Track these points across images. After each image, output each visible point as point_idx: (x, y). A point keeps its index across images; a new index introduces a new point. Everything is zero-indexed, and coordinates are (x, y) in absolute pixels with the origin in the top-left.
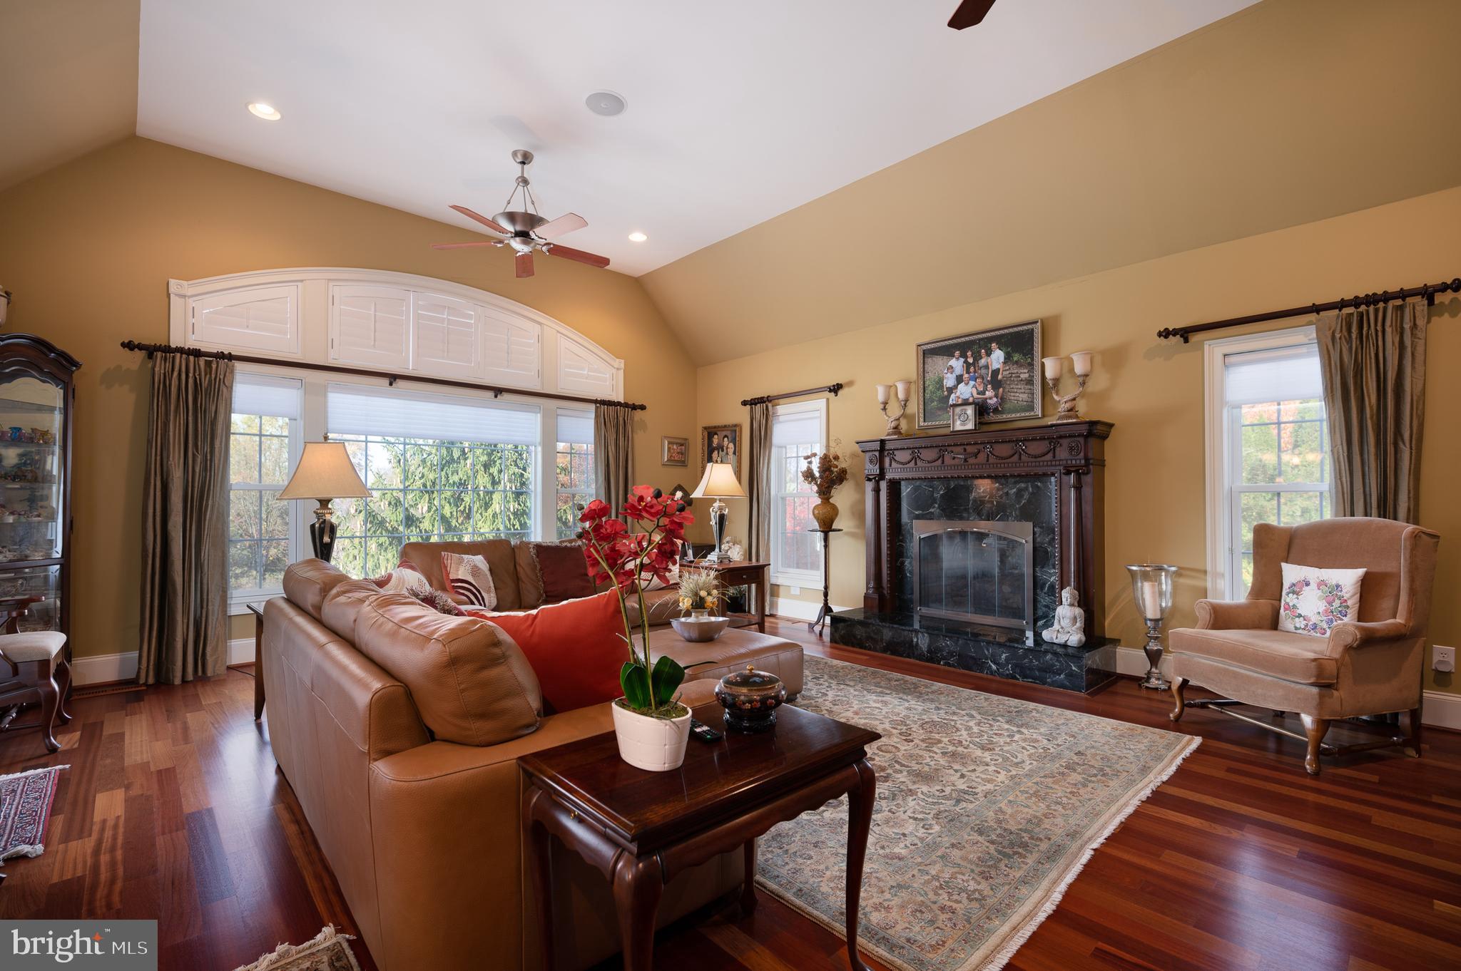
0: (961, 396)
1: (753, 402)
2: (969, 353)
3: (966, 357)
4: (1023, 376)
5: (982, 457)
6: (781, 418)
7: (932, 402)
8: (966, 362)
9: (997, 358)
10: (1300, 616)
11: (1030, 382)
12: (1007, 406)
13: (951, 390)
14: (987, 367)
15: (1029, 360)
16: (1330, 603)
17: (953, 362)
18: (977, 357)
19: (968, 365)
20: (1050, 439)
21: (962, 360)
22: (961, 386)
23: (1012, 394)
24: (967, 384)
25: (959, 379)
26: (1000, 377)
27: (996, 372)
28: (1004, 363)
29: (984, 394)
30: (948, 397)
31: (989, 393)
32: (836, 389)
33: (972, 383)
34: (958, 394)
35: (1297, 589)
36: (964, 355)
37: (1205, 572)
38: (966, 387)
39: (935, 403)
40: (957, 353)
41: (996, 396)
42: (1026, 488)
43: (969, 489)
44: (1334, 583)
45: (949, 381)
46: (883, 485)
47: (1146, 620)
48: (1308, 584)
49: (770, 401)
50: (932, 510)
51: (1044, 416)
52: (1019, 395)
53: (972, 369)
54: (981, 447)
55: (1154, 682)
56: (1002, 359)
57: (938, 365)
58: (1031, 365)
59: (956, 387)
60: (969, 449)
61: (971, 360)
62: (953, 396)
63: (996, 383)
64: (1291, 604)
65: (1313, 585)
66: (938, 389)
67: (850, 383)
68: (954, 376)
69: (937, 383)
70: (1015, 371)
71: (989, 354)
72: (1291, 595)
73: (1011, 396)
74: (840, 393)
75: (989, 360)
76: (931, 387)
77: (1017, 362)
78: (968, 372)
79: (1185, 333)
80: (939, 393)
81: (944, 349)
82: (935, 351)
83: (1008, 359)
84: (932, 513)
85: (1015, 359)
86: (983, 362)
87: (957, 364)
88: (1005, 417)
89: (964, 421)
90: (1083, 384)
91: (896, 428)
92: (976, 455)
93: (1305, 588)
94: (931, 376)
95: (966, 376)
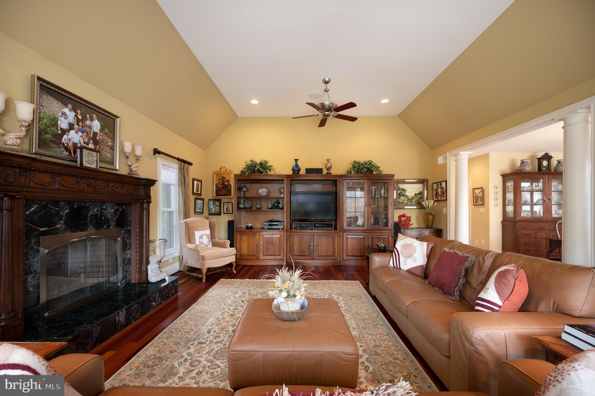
0: (72, 140)
2: (78, 111)
4: (109, 143)
7: (47, 133)
8: (76, 116)
10: (204, 244)
11: (113, 148)
13: (64, 132)
14: (90, 127)
15: (112, 136)
16: (208, 239)
17: (66, 110)
18: (84, 118)
19: (78, 121)
21: (73, 114)
22: (72, 132)
23: (104, 152)
24: (77, 133)
25: (71, 127)
26: (98, 138)
27: (95, 134)
28: (100, 131)
29: (88, 144)
30: (61, 136)
31: (91, 146)
33: (80, 133)
34: (70, 137)
35: (201, 237)
36: (74, 110)
38: (76, 135)
39: (49, 136)
40: (70, 106)
41: (95, 149)
42: (118, 209)
43: (88, 209)
44: (208, 234)
45: (63, 124)
46: (19, 204)
48: (203, 235)
50: (58, 226)
52: (107, 154)
53: (80, 124)
56: (99, 128)
57: (53, 105)
58: (114, 139)
59: (68, 131)
61: (80, 117)
62: (65, 137)
63: (95, 141)
64: (201, 241)
65: (204, 235)
66: (53, 126)
68: (67, 122)
69: (52, 120)
70: (106, 139)
71: (92, 120)
72: (200, 239)
75: (92, 124)
76: (45, 120)
77: (106, 134)
78: (78, 124)
79: (156, 152)
82: (47, 90)
83: (102, 129)
84: (58, 228)
85: (106, 131)
86: (88, 122)
87: (70, 114)
89: (91, 162)
90: (139, 160)
93: (203, 236)
94: (47, 112)
95: (76, 126)
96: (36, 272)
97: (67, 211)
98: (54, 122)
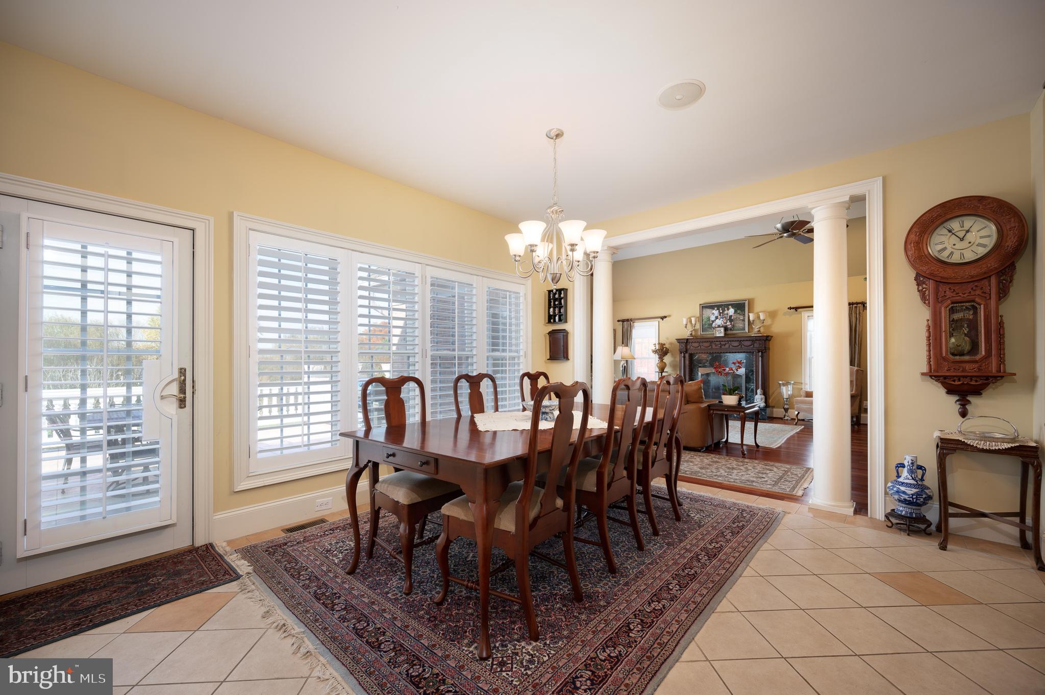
0: (717, 324)
1: (623, 321)
2: (720, 309)
3: (719, 310)
4: (741, 318)
5: (727, 346)
6: (636, 328)
9: (731, 311)
11: (744, 320)
12: (735, 328)
13: (713, 321)
14: (727, 314)
15: (743, 313)
17: (714, 311)
18: (724, 311)
19: (720, 313)
20: (752, 341)
21: (718, 311)
22: (717, 320)
24: (720, 320)
25: (717, 318)
26: (732, 318)
27: (731, 316)
28: (734, 313)
29: (726, 323)
30: (712, 324)
31: (728, 323)
32: (663, 318)
33: (722, 319)
36: (718, 309)
37: (802, 383)
39: (707, 326)
40: (716, 308)
41: (731, 324)
43: (721, 357)
45: (713, 318)
46: (687, 355)
47: (784, 398)
49: (632, 321)
50: (706, 364)
51: (749, 332)
52: (739, 325)
53: (722, 314)
54: (727, 342)
55: (786, 418)
56: (733, 312)
57: (708, 312)
58: (744, 315)
59: (715, 320)
60: (722, 343)
61: (721, 311)
62: (714, 324)
63: (731, 319)
67: (669, 316)
68: (715, 316)
70: (738, 317)
71: (728, 309)
73: (737, 325)
74: (664, 319)
75: (728, 312)
76: (705, 320)
77: (739, 313)
78: (720, 315)
79: (796, 309)
80: (708, 322)
81: (711, 306)
82: (705, 307)
83: (735, 312)
86: (726, 312)
87: (716, 312)
88: (734, 332)
89: (720, 333)
90: (763, 323)
91: (691, 334)
92: (725, 345)
94: (705, 316)
95: (719, 317)
97: (710, 358)
98: (709, 318)
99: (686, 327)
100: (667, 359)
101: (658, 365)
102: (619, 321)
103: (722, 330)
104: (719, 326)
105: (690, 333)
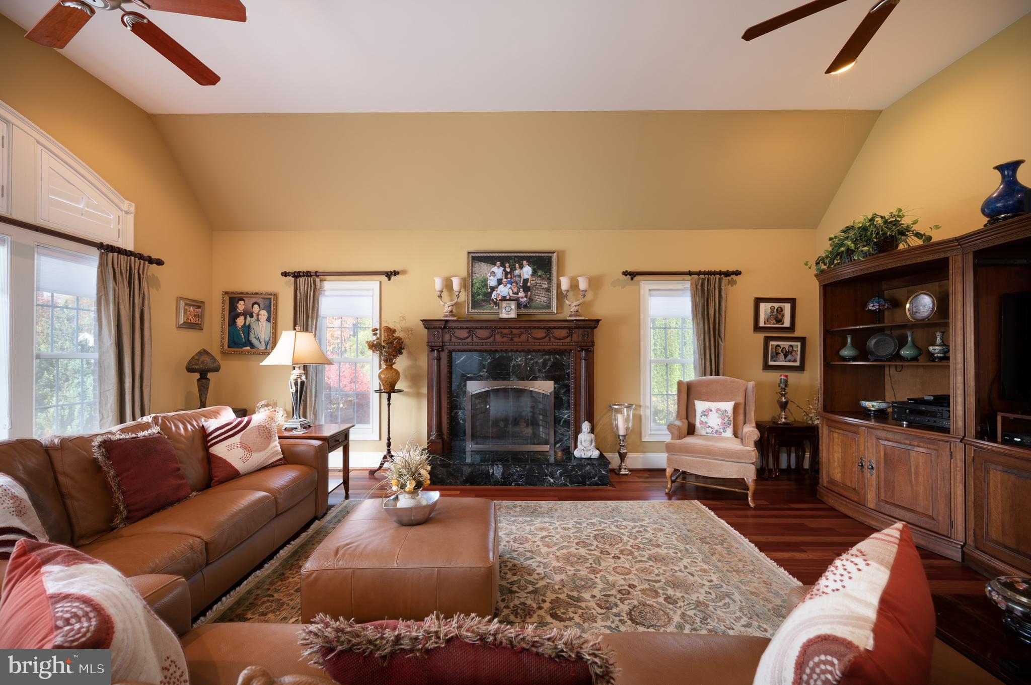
0: (501, 294)
1: (297, 275)
2: (507, 265)
3: (505, 267)
4: (544, 286)
5: (524, 337)
6: (327, 293)
7: (479, 295)
8: (504, 270)
9: (527, 271)
10: (709, 427)
11: (549, 290)
12: (533, 304)
13: (493, 289)
14: (520, 276)
15: (548, 276)
16: (723, 419)
17: (495, 269)
18: (513, 269)
19: (506, 273)
20: (569, 328)
21: (502, 269)
22: (501, 287)
23: (537, 297)
24: (505, 286)
25: (500, 282)
26: (529, 284)
27: (526, 281)
28: (532, 275)
29: (518, 294)
30: (491, 293)
31: (521, 294)
32: (389, 275)
33: (509, 286)
34: (498, 292)
35: (706, 413)
36: (503, 265)
38: (504, 288)
39: (481, 297)
40: (498, 263)
41: (526, 296)
42: (549, 359)
43: (510, 359)
44: (723, 409)
45: (492, 282)
46: (444, 355)
47: (619, 436)
48: (711, 411)
49: (317, 276)
50: (482, 374)
51: (557, 313)
52: (542, 298)
53: (509, 276)
54: (523, 330)
55: (623, 472)
56: (530, 273)
57: (483, 270)
58: (549, 280)
59: (497, 287)
60: (514, 331)
61: (508, 270)
62: (494, 293)
63: (526, 288)
64: (704, 421)
65: (714, 411)
66: (483, 287)
67: (404, 272)
68: (495, 279)
69: (483, 282)
70: (539, 282)
71: (521, 267)
72: (703, 417)
73: (536, 298)
74: (393, 278)
75: (521, 272)
76: (477, 284)
77: (540, 276)
78: (506, 278)
79: (632, 275)
80: (484, 290)
81: (490, 259)
82: (478, 258)
83: (534, 273)
84: (481, 376)
85: (539, 274)
86: (517, 272)
87: (498, 271)
88: (532, 311)
89: (509, 312)
90: (584, 296)
91: (451, 312)
92: (520, 335)
93: (710, 413)
94: (478, 277)
95: (505, 280)
96: (465, 409)
97: (489, 361)
98: (485, 282)
99: (440, 296)
100: (401, 363)
101: (383, 376)
102: (285, 274)
103: (513, 305)
104: (504, 299)
105: (450, 308)
